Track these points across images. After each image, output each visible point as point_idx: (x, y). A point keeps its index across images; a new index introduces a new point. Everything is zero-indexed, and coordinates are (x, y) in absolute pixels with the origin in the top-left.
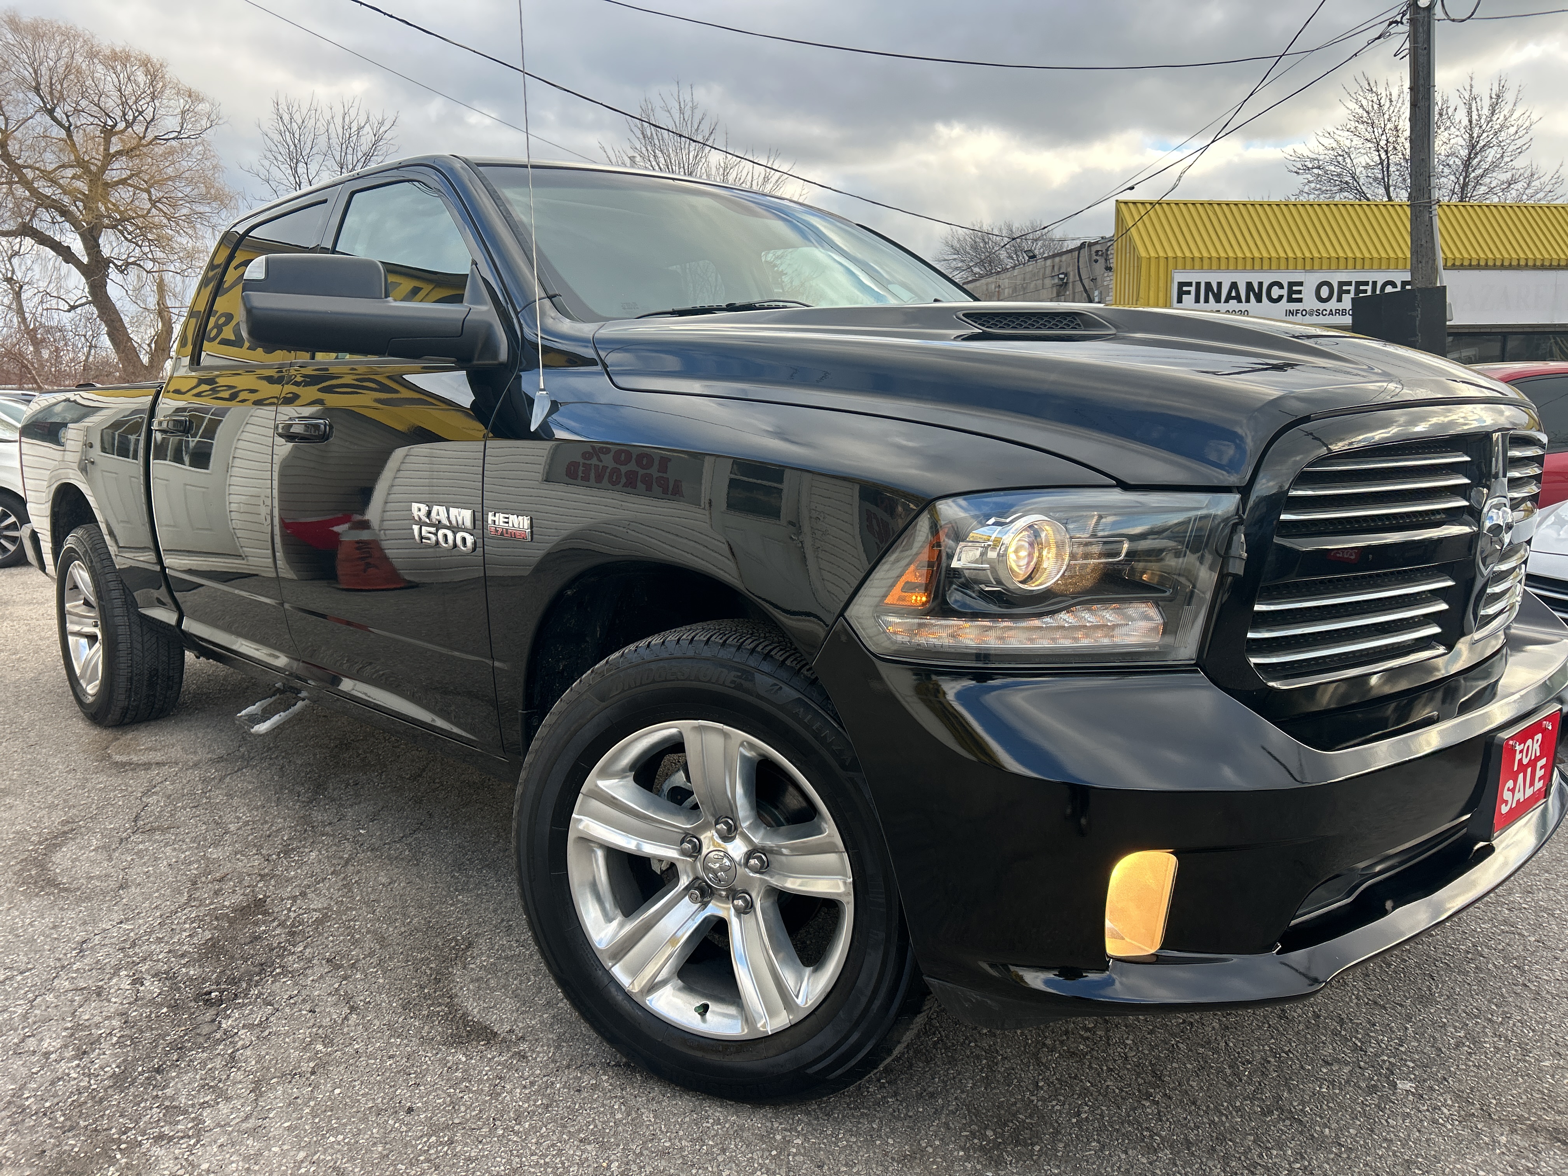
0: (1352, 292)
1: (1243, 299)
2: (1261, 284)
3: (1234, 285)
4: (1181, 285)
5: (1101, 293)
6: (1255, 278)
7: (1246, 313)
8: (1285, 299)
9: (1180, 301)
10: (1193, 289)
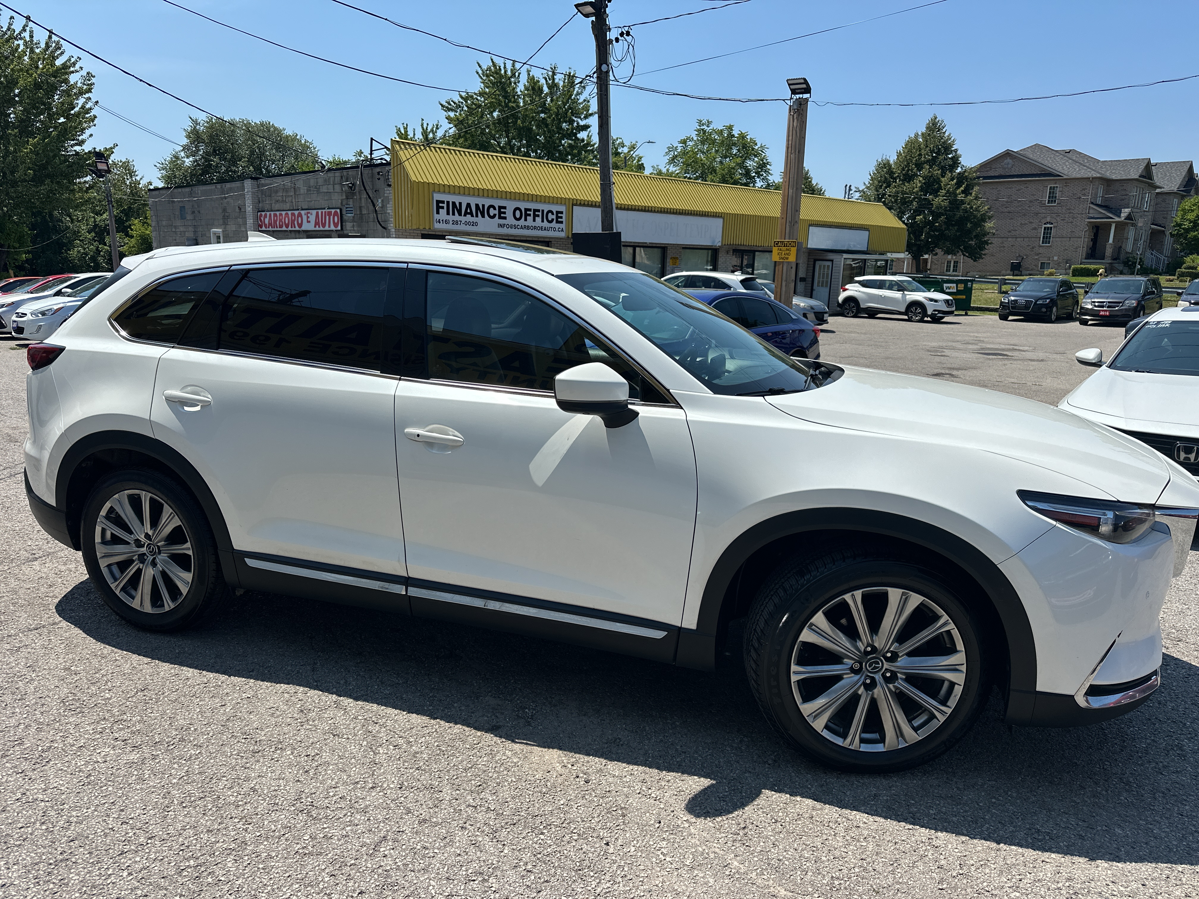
0: (532, 215)
1: (474, 214)
2: (483, 206)
3: (468, 205)
4: (438, 202)
5: (382, 201)
6: (481, 201)
7: (475, 224)
8: (497, 216)
9: (438, 213)
10: (445, 205)
